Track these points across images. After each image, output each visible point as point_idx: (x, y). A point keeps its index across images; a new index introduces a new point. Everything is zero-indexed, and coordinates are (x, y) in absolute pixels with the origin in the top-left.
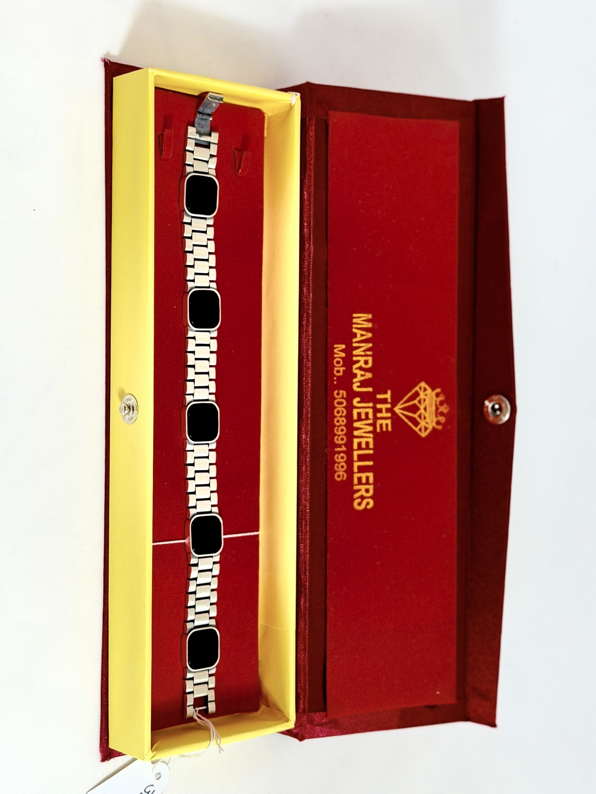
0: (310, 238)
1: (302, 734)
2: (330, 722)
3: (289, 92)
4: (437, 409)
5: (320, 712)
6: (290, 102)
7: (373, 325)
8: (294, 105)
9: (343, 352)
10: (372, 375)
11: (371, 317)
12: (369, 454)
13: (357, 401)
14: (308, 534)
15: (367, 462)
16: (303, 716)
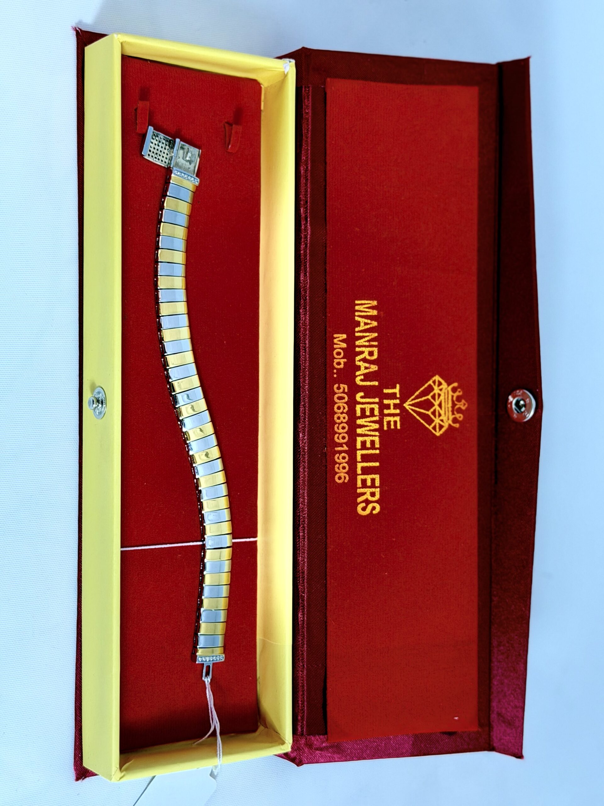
0: (306, 219)
1: (299, 758)
2: (331, 747)
3: (284, 59)
4: (454, 405)
5: (320, 735)
6: (283, 70)
7: (378, 313)
8: (287, 73)
9: (344, 343)
10: (378, 368)
11: (376, 304)
12: (375, 454)
13: (360, 396)
14: (306, 540)
15: (373, 463)
16: (301, 739)
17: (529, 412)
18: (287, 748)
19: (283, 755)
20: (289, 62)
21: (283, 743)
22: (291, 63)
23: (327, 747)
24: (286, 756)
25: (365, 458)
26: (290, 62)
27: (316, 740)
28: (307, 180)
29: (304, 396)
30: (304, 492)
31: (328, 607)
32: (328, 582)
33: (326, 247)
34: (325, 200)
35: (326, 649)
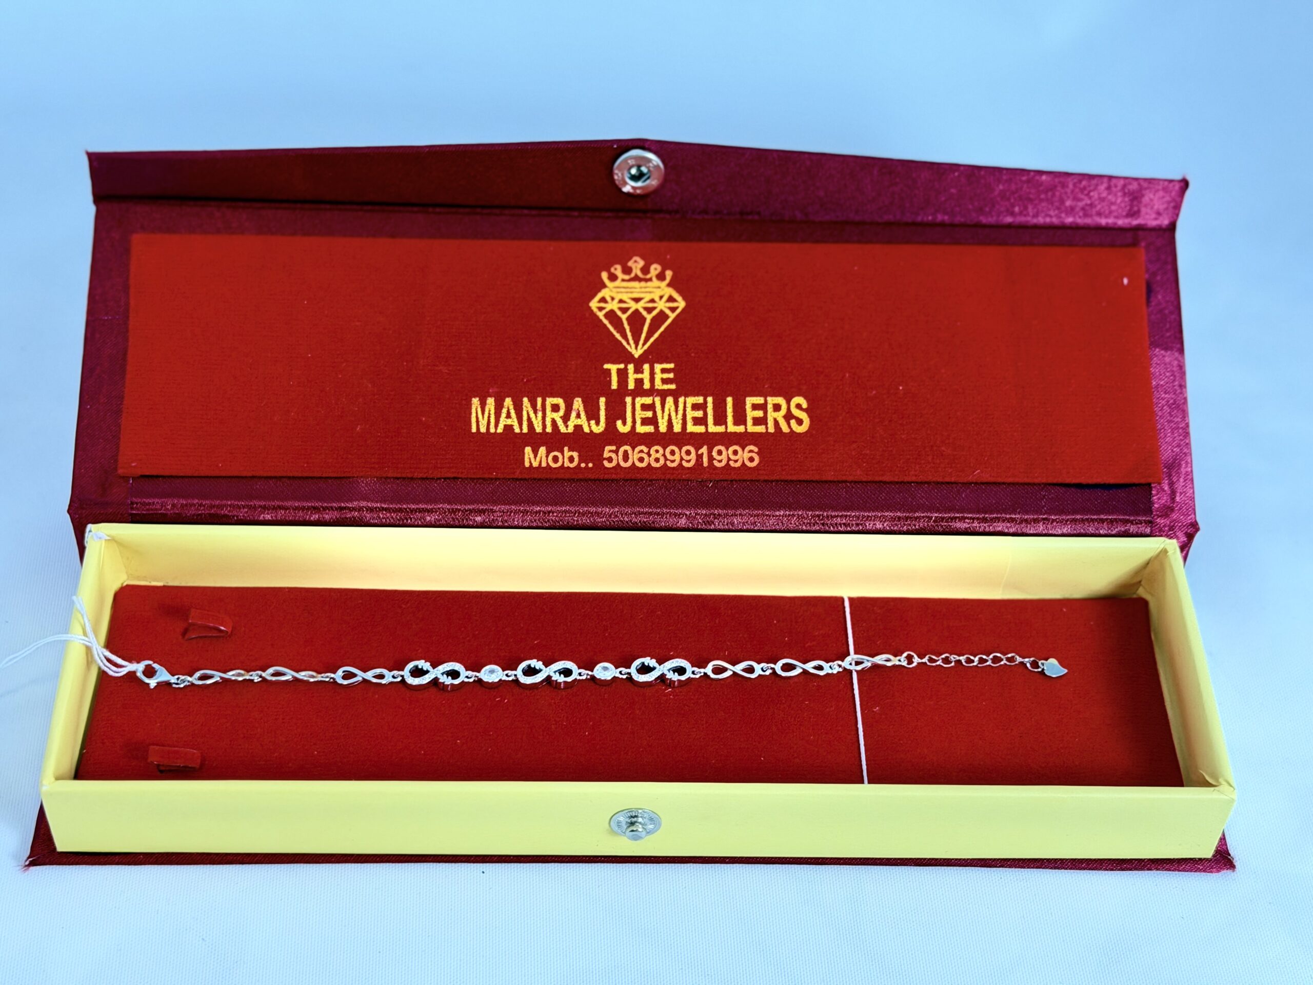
0: (341, 509)
1: (1187, 527)
2: (1170, 477)
3: (85, 543)
4: (636, 279)
5: (1151, 494)
6: (103, 542)
7: (491, 396)
8: (108, 536)
9: (538, 451)
10: (578, 397)
11: (478, 399)
12: (713, 403)
13: (622, 426)
14: (849, 514)
15: (728, 407)
16: (1157, 525)
17: (649, 160)
18: (1172, 545)
19: (1185, 552)
20: (91, 533)
21: (1164, 552)
22: (93, 530)
23: (1169, 484)
24: (1185, 548)
25: (720, 419)
26: (90, 531)
27: (1159, 500)
28: (280, 507)
29: (622, 515)
30: (773, 516)
31: (953, 480)
32: (914, 479)
33: (386, 478)
34: (312, 478)
35: (1018, 484)
